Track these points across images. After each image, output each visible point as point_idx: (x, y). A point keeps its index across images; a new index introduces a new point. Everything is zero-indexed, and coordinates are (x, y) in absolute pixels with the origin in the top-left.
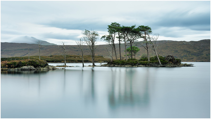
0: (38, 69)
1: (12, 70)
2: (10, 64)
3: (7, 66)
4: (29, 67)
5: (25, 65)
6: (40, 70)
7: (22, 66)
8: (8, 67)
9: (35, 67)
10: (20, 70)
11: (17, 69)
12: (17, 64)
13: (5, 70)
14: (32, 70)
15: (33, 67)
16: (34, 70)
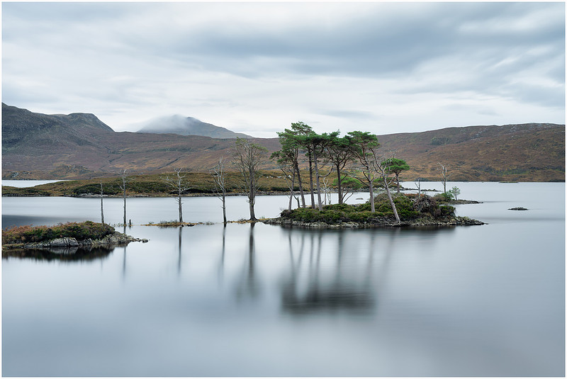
0: (85, 243)
1: (31, 246)
2: (30, 235)
3: (23, 238)
4: (66, 240)
5: (58, 237)
6: (91, 244)
7: (54, 238)
8: (25, 241)
9: (79, 238)
10: (47, 247)
11: (41, 244)
12: (42, 234)
13: (17, 247)
14: (71, 246)
15: (73, 241)
16: (76, 246)
